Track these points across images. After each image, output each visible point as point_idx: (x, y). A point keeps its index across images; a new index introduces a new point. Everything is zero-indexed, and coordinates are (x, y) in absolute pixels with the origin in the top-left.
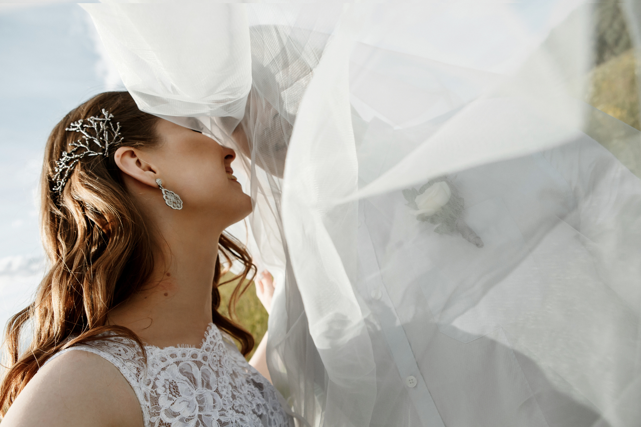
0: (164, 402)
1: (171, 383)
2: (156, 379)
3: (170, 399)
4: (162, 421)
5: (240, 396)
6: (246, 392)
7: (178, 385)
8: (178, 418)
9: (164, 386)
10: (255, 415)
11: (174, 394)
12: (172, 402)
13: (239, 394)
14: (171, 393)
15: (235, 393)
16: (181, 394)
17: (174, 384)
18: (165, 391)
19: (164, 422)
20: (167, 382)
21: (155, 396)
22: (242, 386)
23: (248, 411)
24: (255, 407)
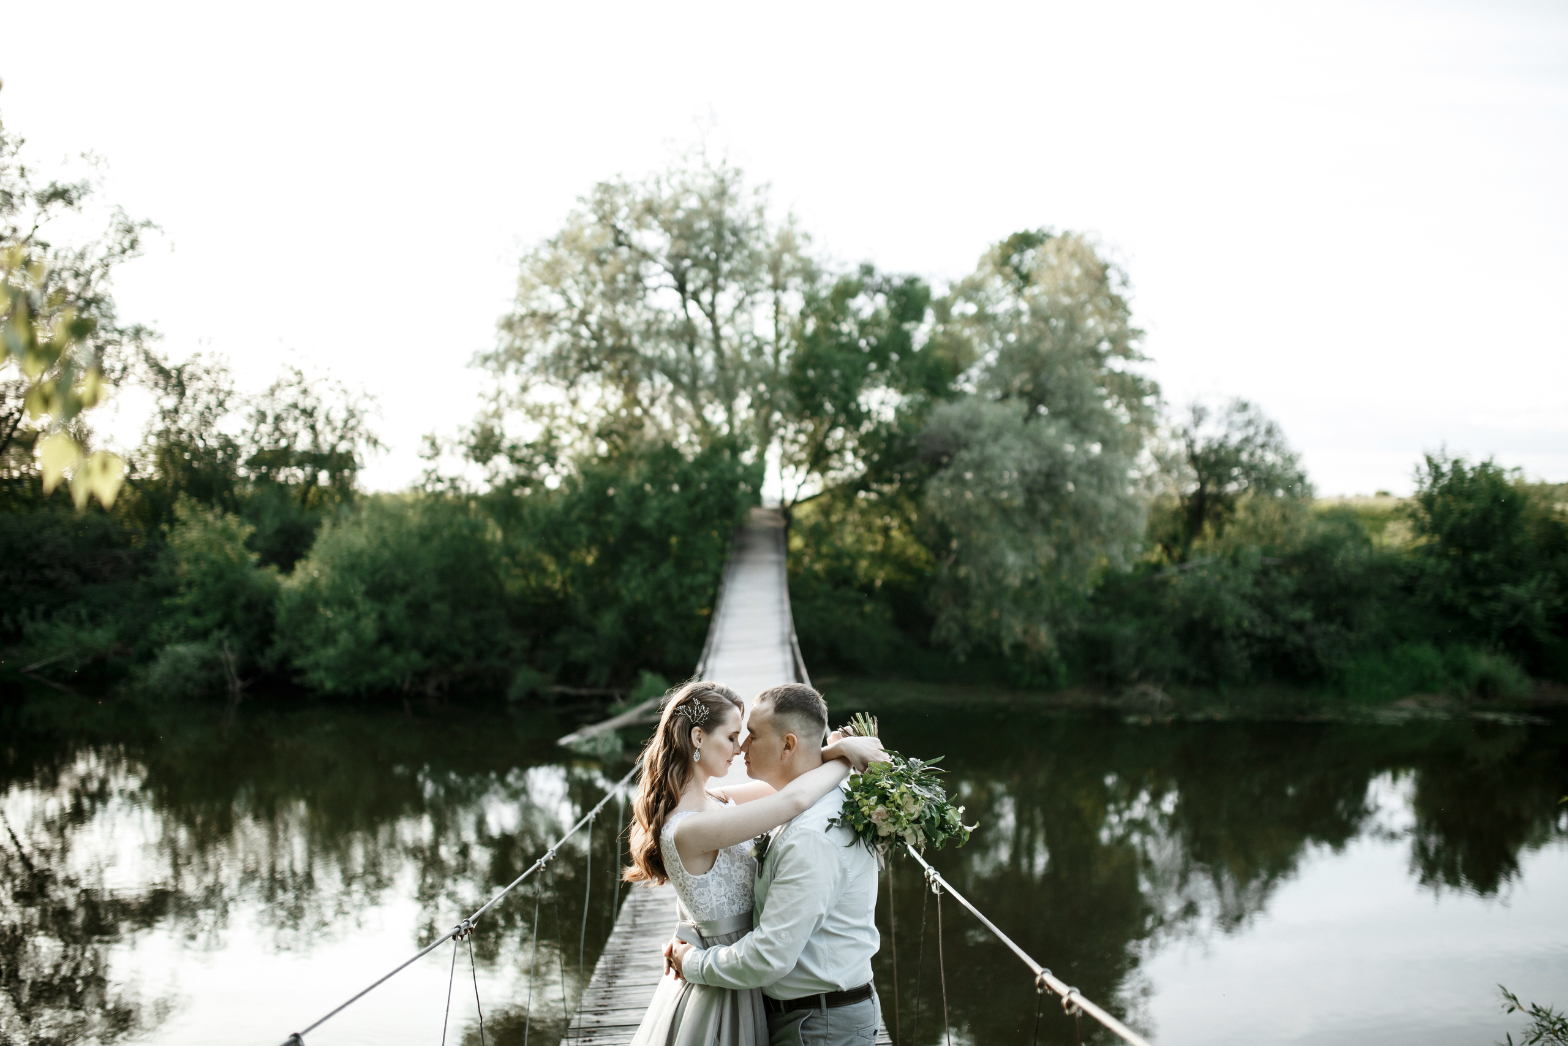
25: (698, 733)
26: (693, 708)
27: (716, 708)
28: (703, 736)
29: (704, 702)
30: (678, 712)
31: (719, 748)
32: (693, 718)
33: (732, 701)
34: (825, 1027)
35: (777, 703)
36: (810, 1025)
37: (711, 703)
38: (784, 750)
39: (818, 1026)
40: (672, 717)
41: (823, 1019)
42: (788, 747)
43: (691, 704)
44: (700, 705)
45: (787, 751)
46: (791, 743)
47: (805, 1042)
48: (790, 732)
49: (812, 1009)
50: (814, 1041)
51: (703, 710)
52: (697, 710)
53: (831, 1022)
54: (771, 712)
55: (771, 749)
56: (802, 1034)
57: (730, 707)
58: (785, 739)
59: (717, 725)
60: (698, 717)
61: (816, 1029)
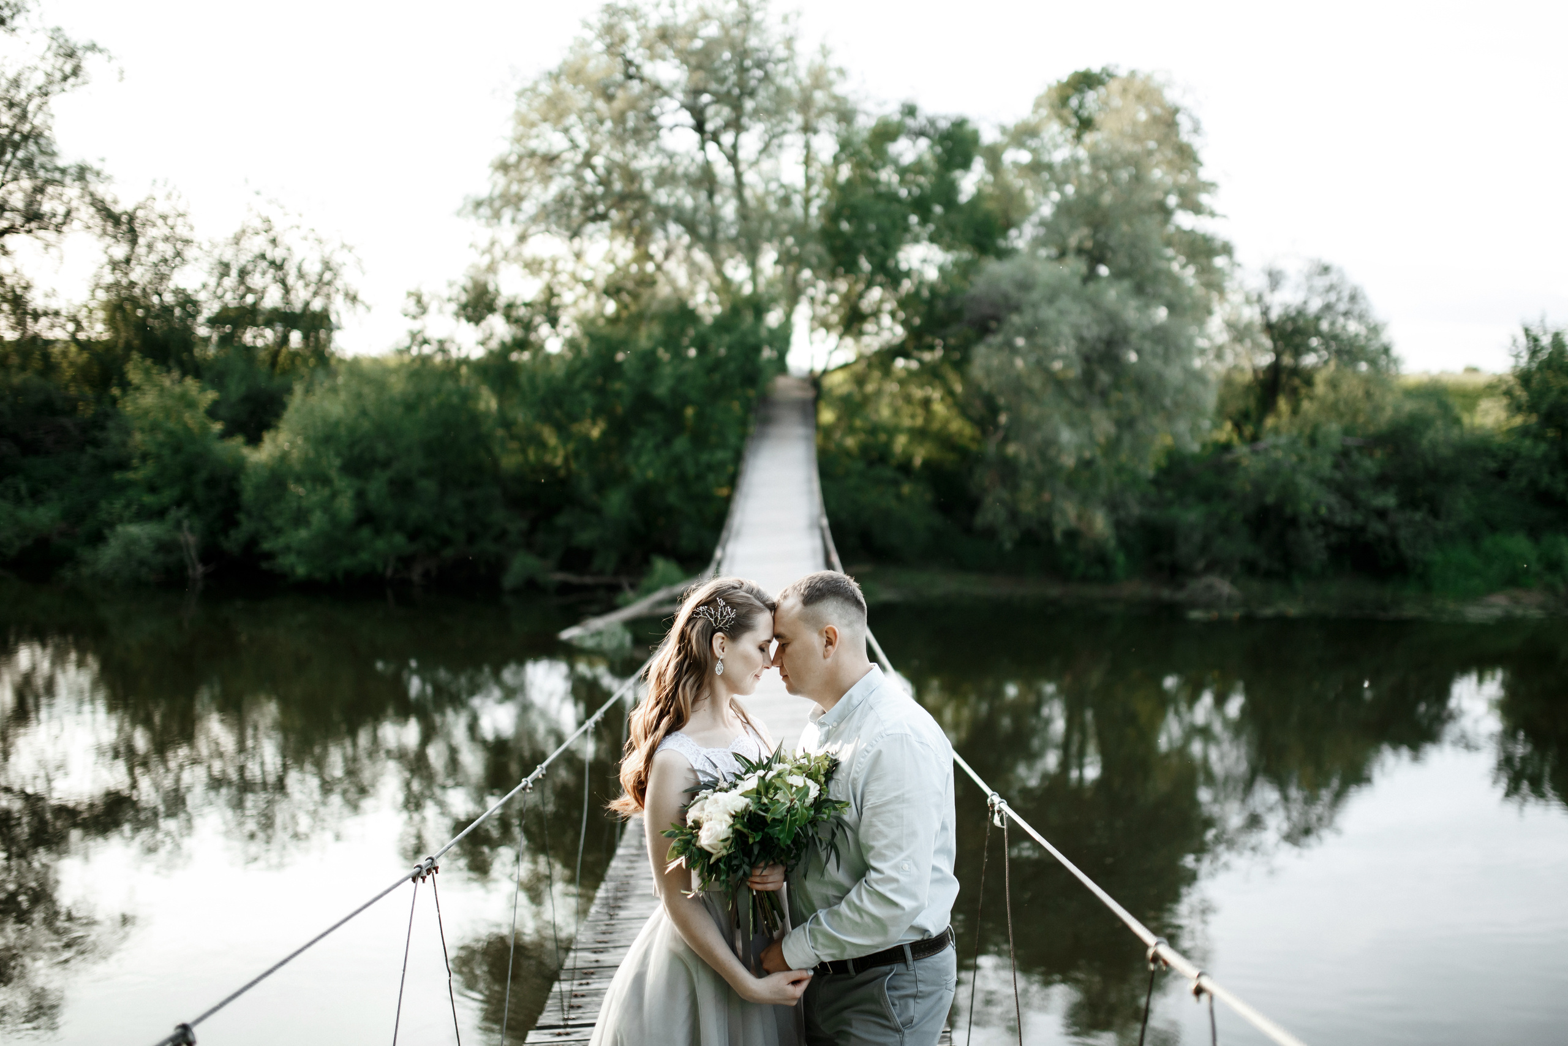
25: (720, 641)
26: (716, 610)
27: (743, 611)
28: (728, 645)
29: (730, 603)
30: (698, 614)
31: (746, 659)
32: (716, 622)
34: (915, 985)
35: (803, 595)
36: (894, 983)
37: (739, 604)
38: (826, 646)
39: (905, 984)
40: (690, 620)
41: (910, 975)
42: (830, 642)
43: (714, 604)
44: (724, 606)
45: (830, 647)
46: (832, 636)
47: (894, 1005)
48: (828, 624)
49: (896, 965)
50: (902, 1002)
51: (727, 612)
52: (721, 612)
53: (919, 977)
54: (799, 607)
55: (809, 650)
56: (889, 996)
57: (761, 610)
58: (825, 634)
59: (745, 632)
60: (722, 620)
61: (903, 988)
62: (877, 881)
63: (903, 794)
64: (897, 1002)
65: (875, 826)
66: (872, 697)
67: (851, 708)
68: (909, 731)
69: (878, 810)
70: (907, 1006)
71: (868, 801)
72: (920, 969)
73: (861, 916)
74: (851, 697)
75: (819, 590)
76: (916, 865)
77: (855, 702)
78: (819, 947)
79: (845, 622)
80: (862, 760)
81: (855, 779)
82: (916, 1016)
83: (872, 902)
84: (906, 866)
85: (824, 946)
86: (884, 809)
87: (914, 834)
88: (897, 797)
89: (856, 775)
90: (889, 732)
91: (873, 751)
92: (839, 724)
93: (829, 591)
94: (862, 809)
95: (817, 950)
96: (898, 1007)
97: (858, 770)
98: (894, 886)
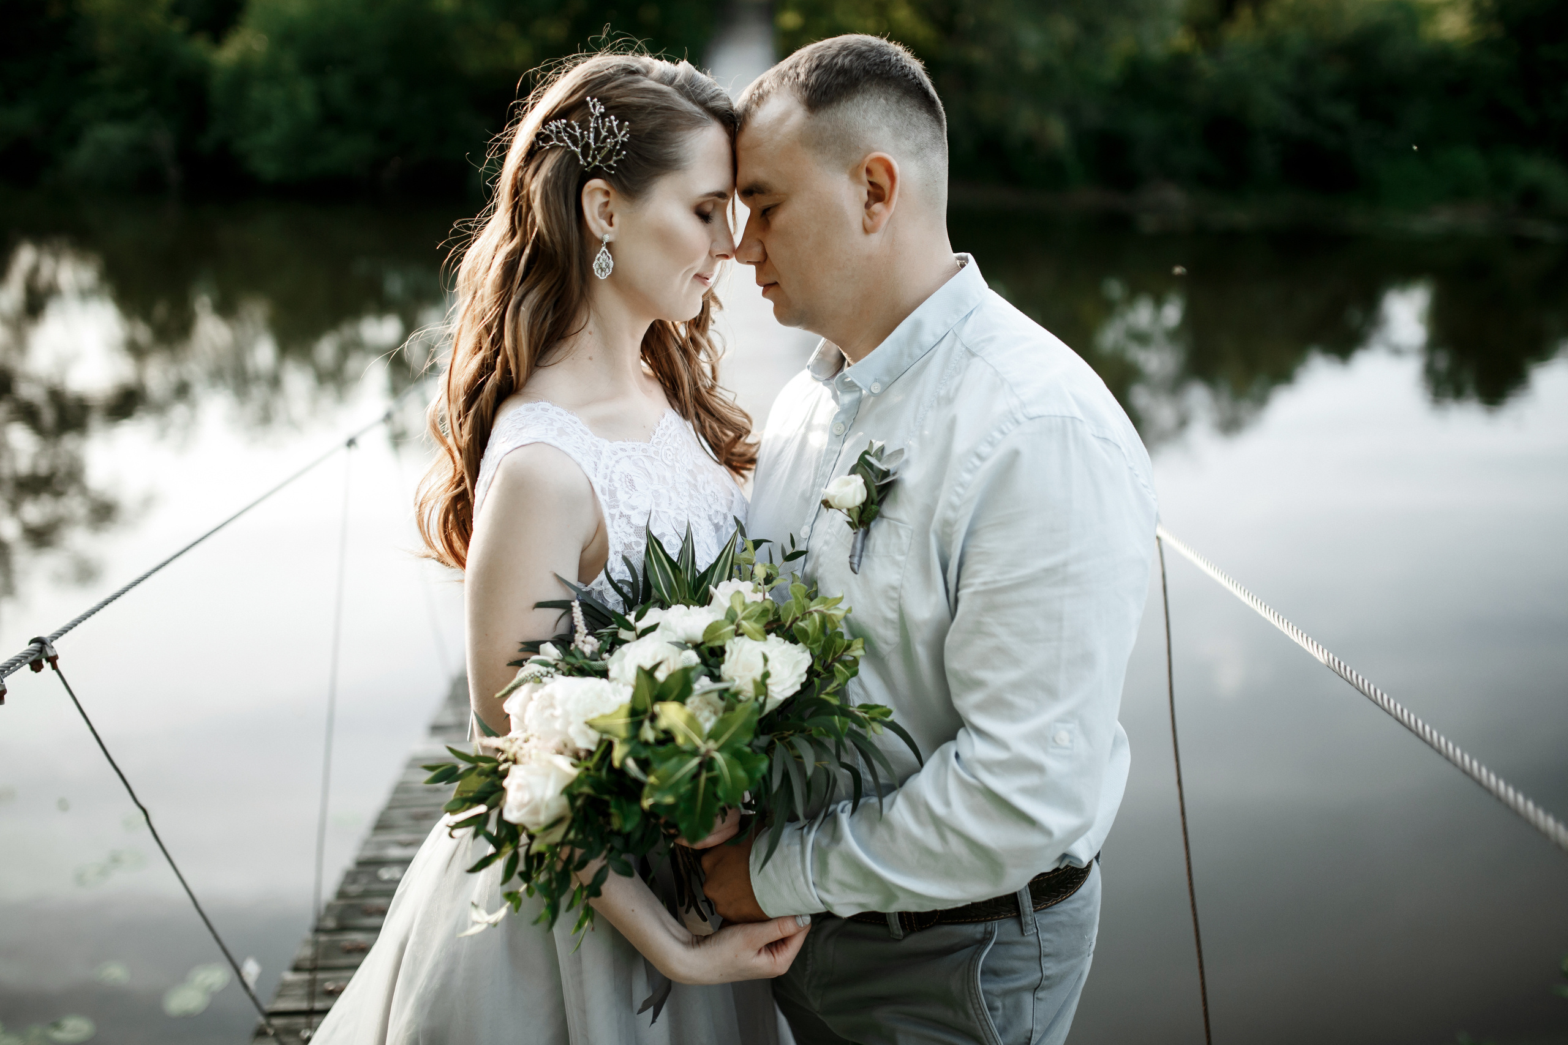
0: (621, 496)
1: (627, 476)
2: (613, 472)
3: (627, 493)
4: (622, 513)
5: (699, 496)
6: (708, 491)
7: (634, 478)
8: (636, 511)
9: (620, 480)
10: (709, 522)
11: (630, 488)
12: (629, 495)
13: (697, 494)
14: (627, 487)
15: (692, 492)
16: (637, 488)
17: (629, 477)
18: (622, 485)
19: (624, 514)
20: (623, 475)
21: (614, 489)
22: (706, 484)
23: (703, 514)
24: (712, 512)
25: (600, 199)
26: (584, 126)
27: (650, 124)
28: (619, 206)
29: (623, 112)
30: (547, 138)
31: (666, 239)
32: (585, 155)
33: (703, 104)
34: (1035, 965)
35: (805, 86)
36: (997, 964)
37: (641, 108)
38: (867, 206)
39: (1017, 964)
40: (532, 154)
41: (1028, 944)
42: (877, 194)
43: (577, 114)
44: (603, 116)
45: (877, 207)
46: (883, 179)
47: (992, 1008)
48: (871, 150)
49: (996, 923)
50: (1009, 1001)
51: (610, 131)
52: (597, 129)
53: (1047, 948)
54: (798, 115)
55: (830, 217)
56: (985, 992)
57: (694, 122)
58: (864, 177)
59: (657, 175)
60: (599, 149)
61: (1012, 971)
62: (989, 766)
63: (1065, 564)
64: (998, 1004)
65: (991, 635)
66: (968, 328)
67: (918, 352)
68: (1078, 414)
69: (1000, 599)
70: (1018, 1008)
71: (975, 575)
72: (1048, 929)
73: (943, 838)
74: (918, 326)
75: (843, 71)
76: (1086, 731)
77: (928, 339)
78: (833, 887)
79: (907, 145)
80: (967, 477)
81: (947, 524)
82: (1037, 1028)
83: (975, 811)
84: (1063, 736)
85: (843, 885)
86: (1014, 596)
87: (1087, 659)
88: (1049, 571)
89: (950, 514)
90: (1034, 411)
91: (995, 456)
92: (886, 388)
93: (866, 72)
94: (957, 590)
95: (827, 891)
96: (1000, 1012)
97: (955, 500)
98: (1031, 780)
